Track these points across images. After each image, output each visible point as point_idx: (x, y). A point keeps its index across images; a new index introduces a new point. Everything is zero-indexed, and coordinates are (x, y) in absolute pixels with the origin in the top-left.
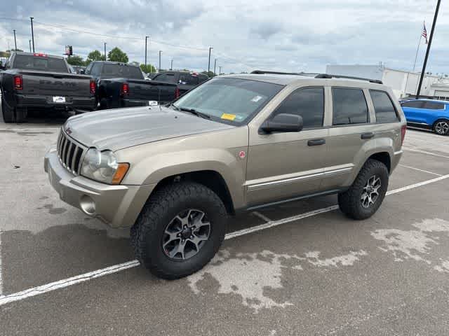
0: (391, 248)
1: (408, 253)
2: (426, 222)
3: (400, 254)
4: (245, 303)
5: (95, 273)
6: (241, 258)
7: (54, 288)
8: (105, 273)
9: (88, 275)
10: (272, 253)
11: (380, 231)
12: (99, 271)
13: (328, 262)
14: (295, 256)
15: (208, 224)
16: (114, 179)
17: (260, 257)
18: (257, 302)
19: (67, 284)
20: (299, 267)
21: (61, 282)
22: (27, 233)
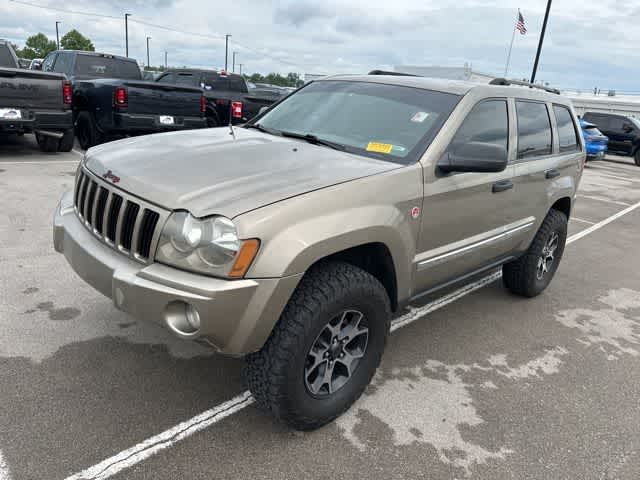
0: (593, 339)
1: (617, 344)
2: (613, 294)
3: (610, 348)
4: (444, 458)
5: (176, 429)
6: (400, 377)
7: (113, 470)
8: (194, 429)
9: (166, 435)
10: (441, 364)
11: (565, 313)
12: (183, 426)
13: (525, 371)
14: (475, 365)
15: (366, 330)
16: (234, 269)
17: (427, 373)
18: (461, 454)
19: (134, 460)
20: (490, 384)
21: (122, 455)
22: (23, 362)
